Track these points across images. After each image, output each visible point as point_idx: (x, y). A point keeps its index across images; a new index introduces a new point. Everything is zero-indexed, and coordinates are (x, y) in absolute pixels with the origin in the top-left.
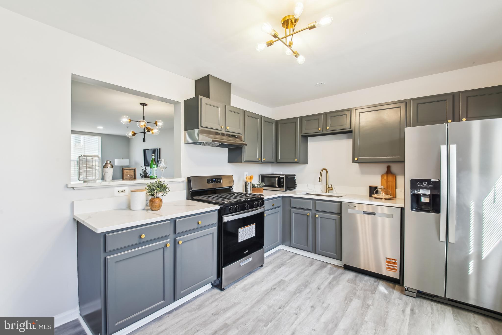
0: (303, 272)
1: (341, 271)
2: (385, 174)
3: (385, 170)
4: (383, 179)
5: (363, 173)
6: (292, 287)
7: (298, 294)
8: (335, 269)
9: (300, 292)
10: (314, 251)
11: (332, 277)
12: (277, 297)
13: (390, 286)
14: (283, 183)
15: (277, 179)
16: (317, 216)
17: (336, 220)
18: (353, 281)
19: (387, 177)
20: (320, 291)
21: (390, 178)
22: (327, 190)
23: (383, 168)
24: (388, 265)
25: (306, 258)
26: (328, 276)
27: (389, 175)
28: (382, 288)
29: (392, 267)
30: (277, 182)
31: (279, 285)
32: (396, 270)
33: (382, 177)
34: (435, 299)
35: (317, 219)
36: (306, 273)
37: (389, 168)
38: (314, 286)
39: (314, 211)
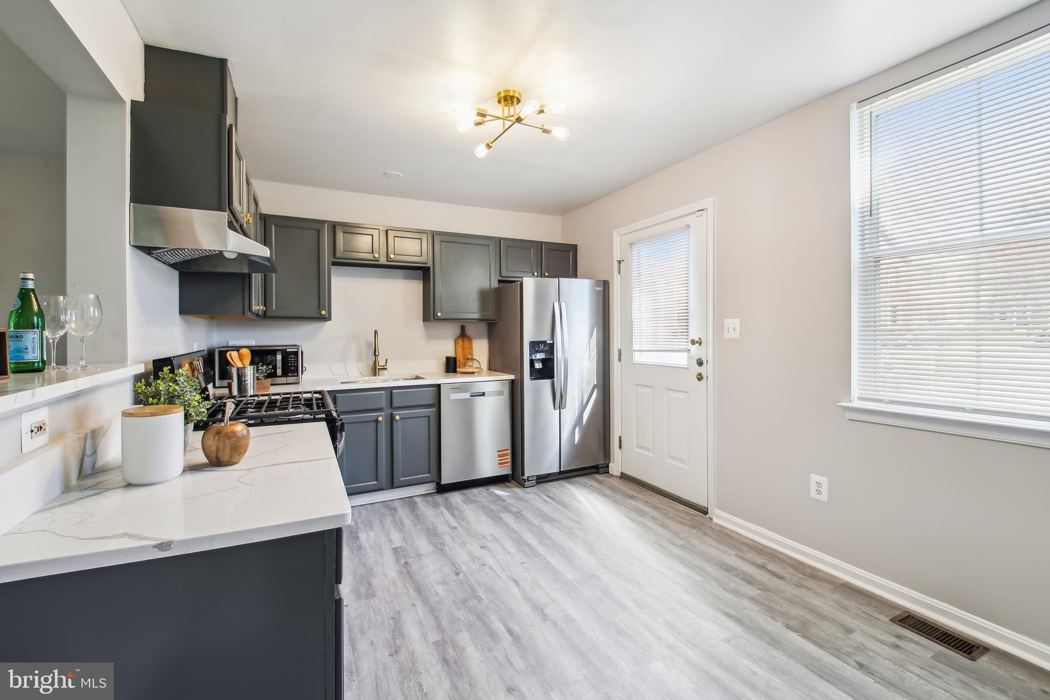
0: (402, 523)
1: (439, 498)
2: (459, 337)
3: (457, 332)
4: (458, 346)
5: (430, 337)
6: (424, 545)
7: (447, 548)
8: (429, 499)
9: (443, 544)
10: (392, 484)
11: (442, 509)
12: (431, 568)
13: (503, 487)
14: (294, 366)
15: (279, 357)
16: (397, 418)
17: (429, 417)
18: (468, 501)
19: (463, 342)
20: (459, 528)
21: (467, 343)
22: (377, 370)
23: (453, 330)
24: (500, 460)
25: (370, 506)
26: (438, 511)
27: (465, 339)
28: (498, 491)
29: (504, 461)
30: (279, 364)
31: (404, 556)
32: (507, 462)
33: (455, 342)
34: (549, 478)
35: (395, 424)
36: (408, 522)
37: (463, 328)
38: (442, 528)
39: (389, 411)
